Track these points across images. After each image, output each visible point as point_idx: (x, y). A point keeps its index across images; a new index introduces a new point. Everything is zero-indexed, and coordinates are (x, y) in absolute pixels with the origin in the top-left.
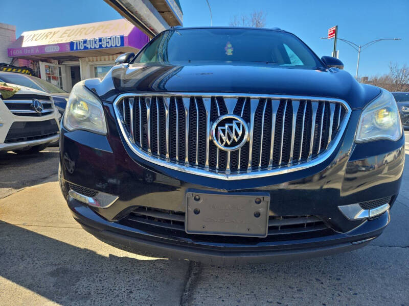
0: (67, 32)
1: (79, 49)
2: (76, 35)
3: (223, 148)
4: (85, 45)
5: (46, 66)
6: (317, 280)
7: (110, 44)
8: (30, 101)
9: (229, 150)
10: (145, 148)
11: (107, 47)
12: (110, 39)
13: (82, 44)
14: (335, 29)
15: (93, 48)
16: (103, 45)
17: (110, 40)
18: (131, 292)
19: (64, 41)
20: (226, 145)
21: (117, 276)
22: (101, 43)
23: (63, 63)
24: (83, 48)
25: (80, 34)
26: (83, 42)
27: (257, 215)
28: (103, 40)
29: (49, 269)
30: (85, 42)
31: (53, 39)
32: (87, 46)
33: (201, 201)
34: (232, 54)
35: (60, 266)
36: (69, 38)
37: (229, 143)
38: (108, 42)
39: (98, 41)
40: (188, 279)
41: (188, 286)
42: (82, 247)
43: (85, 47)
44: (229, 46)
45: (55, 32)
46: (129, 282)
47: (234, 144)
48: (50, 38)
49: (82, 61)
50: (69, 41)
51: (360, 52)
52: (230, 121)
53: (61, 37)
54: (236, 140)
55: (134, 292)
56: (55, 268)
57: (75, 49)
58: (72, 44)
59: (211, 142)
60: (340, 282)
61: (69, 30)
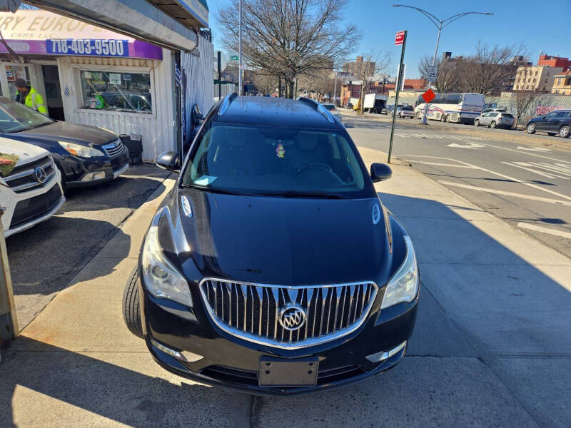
0: (38, 21)
1: (60, 51)
2: (53, 29)
3: (287, 328)
4: (69, 47)
5: (7, 67)
6: (352, 396)
7: (108, 50)
8: (31, 171)
9: (291, 330)
10: (226, 321)
11: (103, 54)
12: (108, 43)
13: (65, 45)
14: (403, 34)
15: (81, 53)
16: (97, 52)
17: (107, 45)
18: (211, 420)
19: (35, 38)
20: (290, 327)
21: (195, 406)
22: (93, 48)
23: (31, 61)
24: (66, 51)
25: (60, 29)
26: (66, 43)
27: (310, 372)
28: (96, 44)
29: (136, 403)
30: (69, 43)
31: (17, 31)
32: (73, 49)
33: (271, 366)
34: (283, 156)
35: (143, 399)
36: (43, 33)
37: (292, 326)
38: (105, 48)
39: (89, 44)
40: (252, 403)
41: (254, 410)
42: (154, 376)
43: (69, 50)
44: (281, 148)
45: (18, 18)
46: (206, 410)
47: (295, 326)
48: (12, 29)
49: (61, 61)
50: (45, 39)
51: (440, 29)
52: (293, 310)
53: (29, 29)
54: (297, 324)
55: (214, 420)
56: (140, 401)
57: (54, 51)
58: (49, 43)
59: (278, 323)
60: (369, 397)
61: (42, 18)
